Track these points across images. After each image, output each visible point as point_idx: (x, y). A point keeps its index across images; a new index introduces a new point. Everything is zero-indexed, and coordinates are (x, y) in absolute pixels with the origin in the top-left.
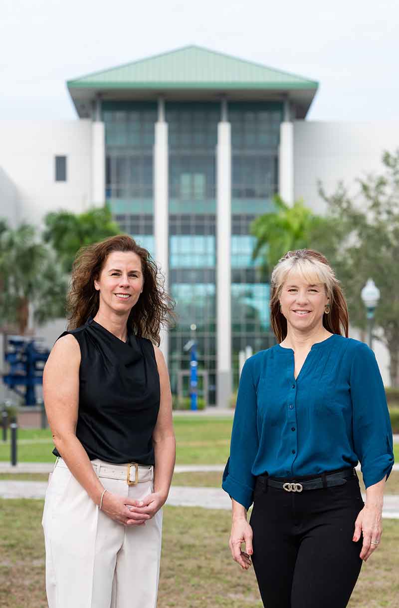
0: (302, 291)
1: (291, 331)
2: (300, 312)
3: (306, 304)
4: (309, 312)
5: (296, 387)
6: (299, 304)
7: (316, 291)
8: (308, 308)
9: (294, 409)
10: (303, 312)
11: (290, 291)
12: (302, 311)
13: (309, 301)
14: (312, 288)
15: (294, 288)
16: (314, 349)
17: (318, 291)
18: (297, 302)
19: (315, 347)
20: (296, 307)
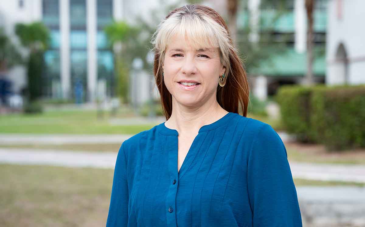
0: (189, 56)
1: (176, 107)
2: (186, 84)
3: (193, 74)
4: (198, 84)
5: (176, 184)
6: (184, 73)
7: (207, 57)
8: (196, 79)
9: (174, 213)
10: (190, 84)
11: (174, 56)
12: (188, 82)
13: (197, 69)
14: (202, 54)
15: (178, 53)
16: (201, 133)
17: (211, 57)
18: (182, 70)
19: (204, 130)
20: (181, 78)
